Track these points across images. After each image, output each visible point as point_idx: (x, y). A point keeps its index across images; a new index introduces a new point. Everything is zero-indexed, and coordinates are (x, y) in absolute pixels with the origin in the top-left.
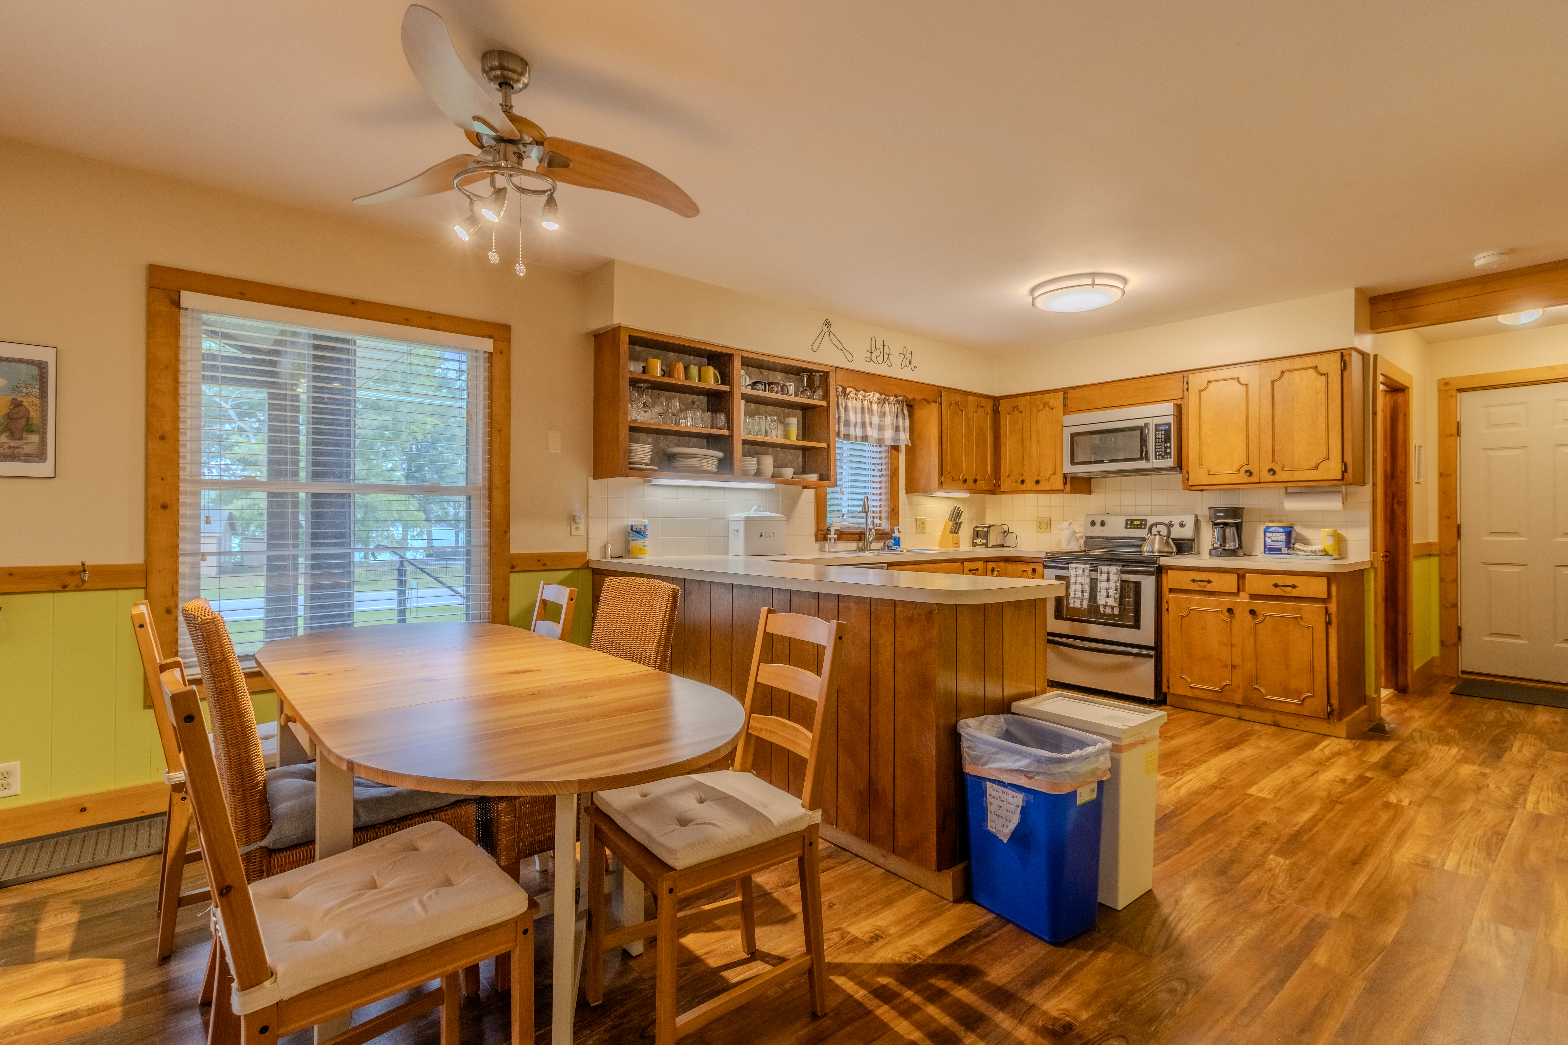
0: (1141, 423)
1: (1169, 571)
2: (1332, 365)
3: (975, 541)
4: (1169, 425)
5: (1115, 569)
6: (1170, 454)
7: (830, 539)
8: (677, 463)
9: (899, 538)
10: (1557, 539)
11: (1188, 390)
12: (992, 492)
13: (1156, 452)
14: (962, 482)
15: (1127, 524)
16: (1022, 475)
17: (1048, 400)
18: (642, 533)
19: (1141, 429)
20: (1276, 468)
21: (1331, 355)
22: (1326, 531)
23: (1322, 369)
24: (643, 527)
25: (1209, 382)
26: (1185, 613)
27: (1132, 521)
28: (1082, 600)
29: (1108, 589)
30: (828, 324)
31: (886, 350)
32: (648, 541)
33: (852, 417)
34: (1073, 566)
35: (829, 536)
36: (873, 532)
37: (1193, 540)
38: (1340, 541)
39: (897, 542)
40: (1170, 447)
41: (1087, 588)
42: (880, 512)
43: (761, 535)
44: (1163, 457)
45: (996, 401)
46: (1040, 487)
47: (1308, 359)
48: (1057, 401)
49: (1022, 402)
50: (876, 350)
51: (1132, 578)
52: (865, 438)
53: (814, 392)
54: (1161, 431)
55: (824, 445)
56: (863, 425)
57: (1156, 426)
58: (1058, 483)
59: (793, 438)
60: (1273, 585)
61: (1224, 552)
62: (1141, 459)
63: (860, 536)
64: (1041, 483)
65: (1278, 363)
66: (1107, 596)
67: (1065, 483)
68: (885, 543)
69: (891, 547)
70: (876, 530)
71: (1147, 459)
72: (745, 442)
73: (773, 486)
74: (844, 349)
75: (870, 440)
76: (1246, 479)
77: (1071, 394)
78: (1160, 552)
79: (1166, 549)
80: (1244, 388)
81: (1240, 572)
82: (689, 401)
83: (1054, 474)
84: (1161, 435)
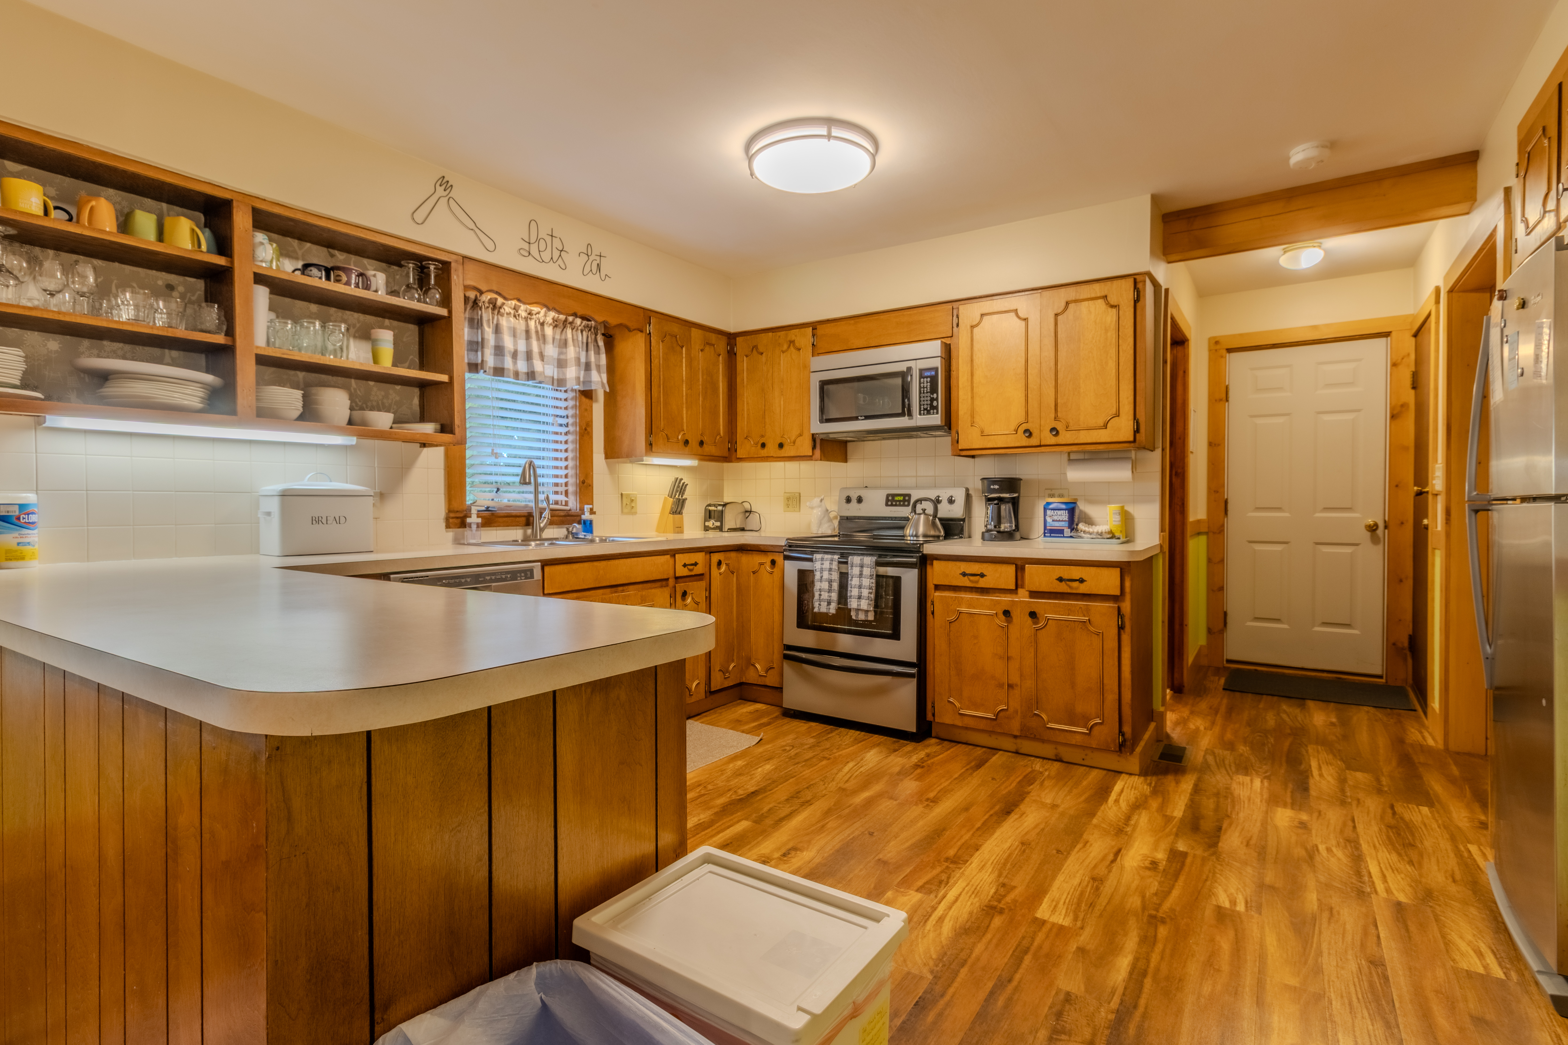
0: (902, 367)
1: (935, 562)
2: (1123, 294)
3: (707, 524)
4: (936, 369)
5: (869, 560)
6: (936, 408)
7: (470, 525)
8: (112, 389)
9: (591, 522)
10: (1318, 515)
11: (958, 325)
12: (726, 459)
13: (920, 405)
14: (681, 444)
15: (887, 500)
16: (762, 436)
17: (793, 338)
18: (14, 520)
19: (904, 375)
20: (1060, 427)
21: (1123, 281)
22: (1113, 508)
23: (1113, 300)
24: (16, 508)
25: (982, 315)
26: (953, 618)
27: (894, 496)
28: (829, 603)
29: (860, 587)
30: (445, 183)
31: (557, 243)
32: (33, 536)
33: (508, 343)
34: (818, 556)
35: (469, 520)
36: (546, 514)
37: (963, 520)
38: (1127, 519)
39: (588, 526)
40: (937, 399)
41: (835, 586)
42: (566, 484)
43: (316, 520)
44: (929, 413)
45: (731, 338)
46: (784, 452)
47: (1096, 286)
48: (805, 339)
49: (762, 341)
50: (538, 240)
51: (891, 571)
52: (531, 375)
53: (426, 293)
54: (927, 377)
55: (444, 378)
56: (529, 356)
57: (921, 371)
58: (805, 447)
59: (386, 364)
60: (1057, 579)
61: (999, 535)
62: (902, 414)
63: (527, 520)
64: (785, 447)
65: (1063, 291)
66: (860, 597)
67: (814, 448)
68: (568, 529)
69: (577, 534)
70: (552, 510)
71: (910, 414)
72: (262, 361)
73: (352, 440)
74: (476, 229)
75: (539, 378)
76: (1024, 441)
77: (821, 330)
78: (925, 536)
79: (932, 533)
80: (1023, 323)
81: (1019, 563)
82: (160, 283)
83: (801, 435)
84: (927, 383)
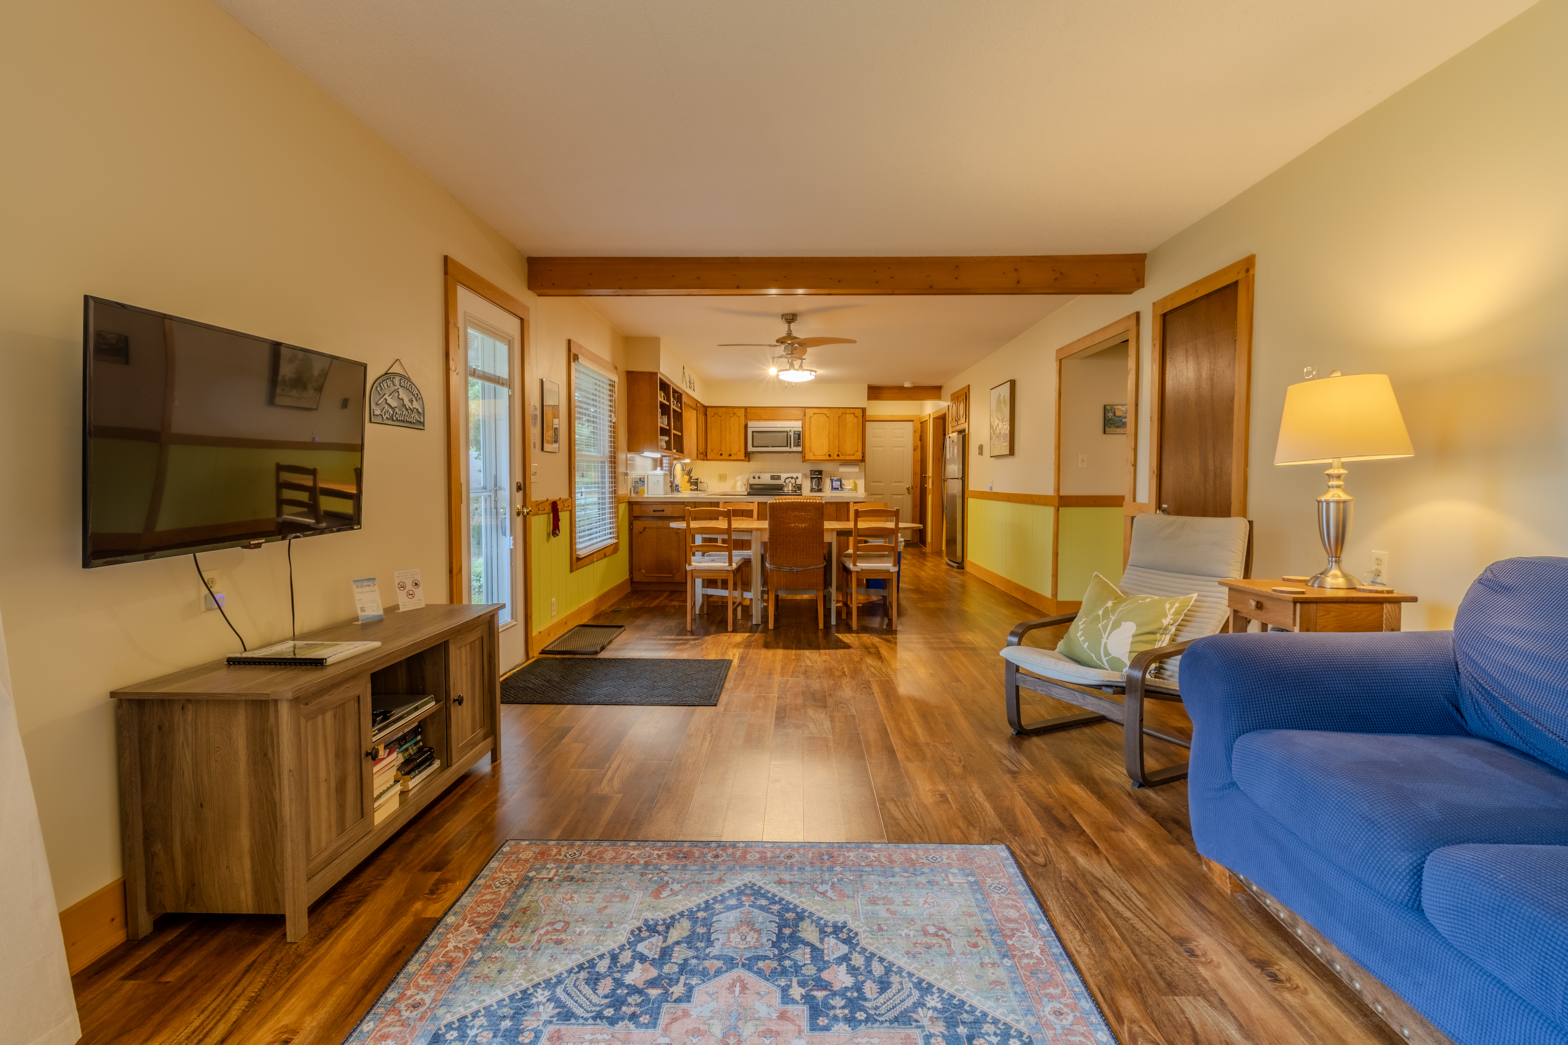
0: (788, 430)
2: (859, 414)
4: (800, 431)
6: (799, 445)
11: (806, 416)
12: (704, 460)
13: (793, 444)
15: (771, 478)
16: (721, 451)
17: (736, 412)
19: (787, 432)
20: (839, 453)
21: (859, 409)
22: (851, 482)
23: (856, 415)
25: (814, 413)
27: (773, 476)
37: (801, 486)
38: (856, 484)
40: (800, 442)
44: (796, 447)
45: (706, 408)
46: (730, 458)
47: (850, 410)
48: (741, 413)
49: (721, 411)
54: (797, 434)
57: (794, 431)
58: (743, 457)
61: (817, 490)
62: (787, 446)
64: (732, 456)
65: (841, 410)
67: (746, 457)
71: (791, 447)
76: (828, 458)
77: (749, 410)
80: (827, 418)
83: (740, 452)
84: (796, 436)
